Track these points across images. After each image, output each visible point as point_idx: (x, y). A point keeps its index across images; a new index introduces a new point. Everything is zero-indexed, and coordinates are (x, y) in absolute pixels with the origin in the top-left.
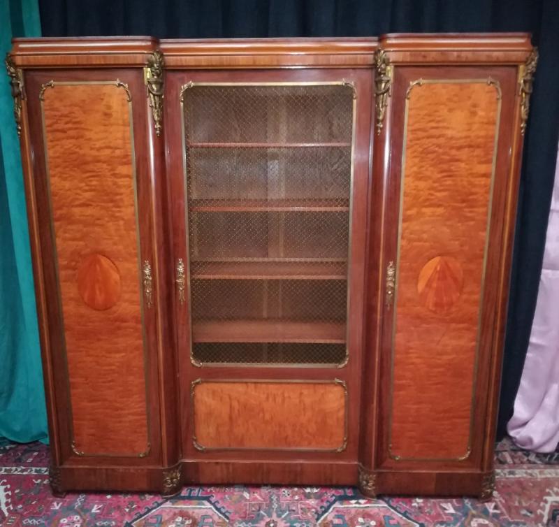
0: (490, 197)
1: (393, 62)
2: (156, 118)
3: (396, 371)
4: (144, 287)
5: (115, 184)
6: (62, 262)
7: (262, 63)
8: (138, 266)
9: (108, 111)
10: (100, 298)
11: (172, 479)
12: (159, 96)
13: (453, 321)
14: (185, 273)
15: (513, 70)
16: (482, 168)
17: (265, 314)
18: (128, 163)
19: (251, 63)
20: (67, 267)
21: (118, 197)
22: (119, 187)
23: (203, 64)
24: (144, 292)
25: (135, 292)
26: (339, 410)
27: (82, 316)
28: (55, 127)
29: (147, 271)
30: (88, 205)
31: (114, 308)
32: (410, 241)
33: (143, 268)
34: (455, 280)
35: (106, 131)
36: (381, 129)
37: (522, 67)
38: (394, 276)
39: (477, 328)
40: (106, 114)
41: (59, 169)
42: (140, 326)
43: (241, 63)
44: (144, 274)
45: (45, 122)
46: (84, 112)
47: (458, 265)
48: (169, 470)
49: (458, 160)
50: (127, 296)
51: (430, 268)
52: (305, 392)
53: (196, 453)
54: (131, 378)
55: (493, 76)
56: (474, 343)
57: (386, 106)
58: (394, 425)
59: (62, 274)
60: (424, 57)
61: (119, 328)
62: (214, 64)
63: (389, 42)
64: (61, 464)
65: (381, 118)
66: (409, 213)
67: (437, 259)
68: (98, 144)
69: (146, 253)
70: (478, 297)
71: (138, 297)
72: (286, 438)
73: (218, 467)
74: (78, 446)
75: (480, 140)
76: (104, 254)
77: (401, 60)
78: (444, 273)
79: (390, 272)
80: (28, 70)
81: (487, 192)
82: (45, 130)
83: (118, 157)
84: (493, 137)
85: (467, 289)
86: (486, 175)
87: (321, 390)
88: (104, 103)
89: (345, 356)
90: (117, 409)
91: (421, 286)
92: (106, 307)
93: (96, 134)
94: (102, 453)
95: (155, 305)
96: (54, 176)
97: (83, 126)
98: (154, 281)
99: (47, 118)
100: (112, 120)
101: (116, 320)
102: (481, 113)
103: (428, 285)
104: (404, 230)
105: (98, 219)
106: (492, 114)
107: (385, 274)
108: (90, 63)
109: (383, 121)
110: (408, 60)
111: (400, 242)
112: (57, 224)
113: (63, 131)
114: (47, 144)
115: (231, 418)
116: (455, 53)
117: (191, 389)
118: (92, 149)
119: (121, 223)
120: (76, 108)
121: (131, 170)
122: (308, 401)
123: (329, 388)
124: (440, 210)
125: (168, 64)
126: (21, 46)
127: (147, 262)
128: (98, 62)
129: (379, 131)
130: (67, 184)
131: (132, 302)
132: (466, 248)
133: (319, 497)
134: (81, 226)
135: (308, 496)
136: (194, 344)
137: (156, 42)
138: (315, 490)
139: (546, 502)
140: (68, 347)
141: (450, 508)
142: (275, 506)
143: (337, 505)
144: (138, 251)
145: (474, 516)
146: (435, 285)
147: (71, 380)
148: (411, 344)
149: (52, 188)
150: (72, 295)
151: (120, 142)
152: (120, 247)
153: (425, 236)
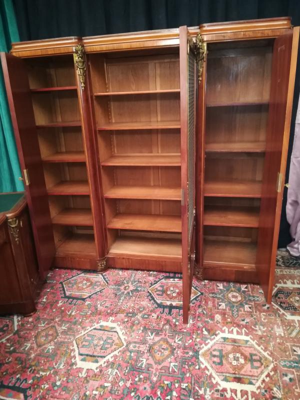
1: (206, 41)
2: (82, 81)
7: (135, 47)
11: (101, 265)
12: (83, 69)
17: (152, 184)
19: (129, 47)
23: (104, 49)
36: (201, 81)
43: (124, 48)
48: (99, 260)
57: (203, 67)
60: (224, 36)
62: (110, 49)
63: (204, 29)
65: (200, 74)
73: (124, 260)
77: (210, 39)
108: (47, 53)
109: (202, 76)
110: (214, 39)
116: (242, 33)
125: (86, 51)
126: (16, 47)
128: (51, 53)
129: (200, 82)
133: (155, 276)
135: (150, 275)
137: (80, 40)
138: (155, 273)
141: (221, 286)
142: (132, 279)
143: (163, 281)
145: (232, 291)
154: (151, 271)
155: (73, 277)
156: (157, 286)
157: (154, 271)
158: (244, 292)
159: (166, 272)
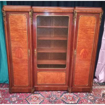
0: (94, 37)
1: (77, 12)
2: (32, 22)
3: (75, 70)
4: (28, 54)
5: (23, 34)
6: (12, 49)
8: (27, 50)
9: (22, 20)
10: (20, 56)
11: (33, 90)
13: (86, 60)
14: (36, 51)
15: (99, 14)
16: (93, 32)
18: (26, 30)
20: (13, 50)
21: (24, 37)
22: (24, 35)
24: (28, 55)
25: (26, 55)
26: (64, 77)
27: (16, 59)
28: (12, 23)
29: (29, 51)
30: (18, 38)
31: (22, 58)
32: (79, 46)
33: (28, 51)
34: (87, 53)
35: (22, 24)
37: (100, 14)
38: (76, 52)
39: (90, 62)
40: (22, 21)
41: (12, 31)
42: (27, 61)
44: (28, 52)
45: (10, 22)
46: (17, 20)
47: (88, 50)
48: (32, 88)
49: (88, 31)
50: (25, 56)
51: (82, 51)
52: (58, 73)
53: (37, 85)
54: (26, 71)
55: (95, 15)
56: (90, 65)
58: (75, 79)
59: (12, 51)
60: (83, 11)
61: (23, 62)
63: (76, 8)
64: (11, 87)
66: (79, 40)
67: (84, 49)
68: (20, 26)
69: (29, 48)
70: (91, 56)
71: (27, 56)
72: (54, 82)
73: (42, 88)
74: (15, 84)
75: (92, 27)
76: (21, 48)
78: (85, 52)
79: (75, 51)
80: (6, 12)
81: (93, 37)
82: (9, 23)
83: (24, 29)
84: (95, 27)
85: (89, 55)
86: (93, 34)
87: (61, 73)
88: (21, 18)
89: (66, 67)
90: (22, 77)
91: (81, 54)
92: (21, 58)
93: (20, 24)
94: (19, 85)
95: (30, 57)
96: (11, 32)
97: (17, 23)
98: (30, 53)
99: (10, 21)
100: (23, 22)
101: (23, 60)
102: (93, 22)
103: (82, 54)
104: (78, 44)
105: (20, 41)
106: (95, 22)
107: (74, 52)
109: (75, 23)
111: (77, 46)
112: (11, 42)
113: (13, 24)
114: (10, 26)
115: (44, 78)
117: (37, 73)
118: (19, 27)
119: (24, 42)
120: (16, 19)
121: (26, 31)
122: (59, 75)
123: (63, 73)
124: (85, 40)
125: (34, 11)
126: (5, 7)
127: (29, 49)
129: (74, 25)
130: (14, 34)
131: (26, 57)
132: (89, 47)
133: (60, 93)
134: (16, 42)
135: (58, 93)
136: (37, 65)
137: (32, 7)
138: (60, 91)
139: (101, 93)
140: (13, 65)
141: (84, 94)
142: (53, 95)
143: (64, 94)
144: (27, 47)
145: (89, 96)
146: (83, 54)
147: (14, 72)
148: (78, 65)
149: (11, 35)
150: (14, 55)
151: (24, 26)
152: (24, 46)
153: (82, 45)
154: (58, 91)
155: (29, 96)
156: (63, 96)
157: (59, 91)
158: (93, 96)
159: (63, 91)
